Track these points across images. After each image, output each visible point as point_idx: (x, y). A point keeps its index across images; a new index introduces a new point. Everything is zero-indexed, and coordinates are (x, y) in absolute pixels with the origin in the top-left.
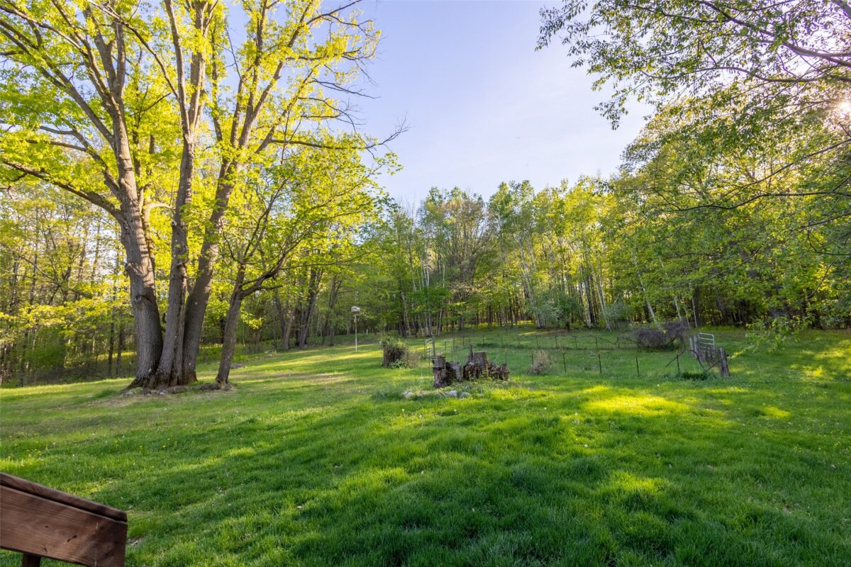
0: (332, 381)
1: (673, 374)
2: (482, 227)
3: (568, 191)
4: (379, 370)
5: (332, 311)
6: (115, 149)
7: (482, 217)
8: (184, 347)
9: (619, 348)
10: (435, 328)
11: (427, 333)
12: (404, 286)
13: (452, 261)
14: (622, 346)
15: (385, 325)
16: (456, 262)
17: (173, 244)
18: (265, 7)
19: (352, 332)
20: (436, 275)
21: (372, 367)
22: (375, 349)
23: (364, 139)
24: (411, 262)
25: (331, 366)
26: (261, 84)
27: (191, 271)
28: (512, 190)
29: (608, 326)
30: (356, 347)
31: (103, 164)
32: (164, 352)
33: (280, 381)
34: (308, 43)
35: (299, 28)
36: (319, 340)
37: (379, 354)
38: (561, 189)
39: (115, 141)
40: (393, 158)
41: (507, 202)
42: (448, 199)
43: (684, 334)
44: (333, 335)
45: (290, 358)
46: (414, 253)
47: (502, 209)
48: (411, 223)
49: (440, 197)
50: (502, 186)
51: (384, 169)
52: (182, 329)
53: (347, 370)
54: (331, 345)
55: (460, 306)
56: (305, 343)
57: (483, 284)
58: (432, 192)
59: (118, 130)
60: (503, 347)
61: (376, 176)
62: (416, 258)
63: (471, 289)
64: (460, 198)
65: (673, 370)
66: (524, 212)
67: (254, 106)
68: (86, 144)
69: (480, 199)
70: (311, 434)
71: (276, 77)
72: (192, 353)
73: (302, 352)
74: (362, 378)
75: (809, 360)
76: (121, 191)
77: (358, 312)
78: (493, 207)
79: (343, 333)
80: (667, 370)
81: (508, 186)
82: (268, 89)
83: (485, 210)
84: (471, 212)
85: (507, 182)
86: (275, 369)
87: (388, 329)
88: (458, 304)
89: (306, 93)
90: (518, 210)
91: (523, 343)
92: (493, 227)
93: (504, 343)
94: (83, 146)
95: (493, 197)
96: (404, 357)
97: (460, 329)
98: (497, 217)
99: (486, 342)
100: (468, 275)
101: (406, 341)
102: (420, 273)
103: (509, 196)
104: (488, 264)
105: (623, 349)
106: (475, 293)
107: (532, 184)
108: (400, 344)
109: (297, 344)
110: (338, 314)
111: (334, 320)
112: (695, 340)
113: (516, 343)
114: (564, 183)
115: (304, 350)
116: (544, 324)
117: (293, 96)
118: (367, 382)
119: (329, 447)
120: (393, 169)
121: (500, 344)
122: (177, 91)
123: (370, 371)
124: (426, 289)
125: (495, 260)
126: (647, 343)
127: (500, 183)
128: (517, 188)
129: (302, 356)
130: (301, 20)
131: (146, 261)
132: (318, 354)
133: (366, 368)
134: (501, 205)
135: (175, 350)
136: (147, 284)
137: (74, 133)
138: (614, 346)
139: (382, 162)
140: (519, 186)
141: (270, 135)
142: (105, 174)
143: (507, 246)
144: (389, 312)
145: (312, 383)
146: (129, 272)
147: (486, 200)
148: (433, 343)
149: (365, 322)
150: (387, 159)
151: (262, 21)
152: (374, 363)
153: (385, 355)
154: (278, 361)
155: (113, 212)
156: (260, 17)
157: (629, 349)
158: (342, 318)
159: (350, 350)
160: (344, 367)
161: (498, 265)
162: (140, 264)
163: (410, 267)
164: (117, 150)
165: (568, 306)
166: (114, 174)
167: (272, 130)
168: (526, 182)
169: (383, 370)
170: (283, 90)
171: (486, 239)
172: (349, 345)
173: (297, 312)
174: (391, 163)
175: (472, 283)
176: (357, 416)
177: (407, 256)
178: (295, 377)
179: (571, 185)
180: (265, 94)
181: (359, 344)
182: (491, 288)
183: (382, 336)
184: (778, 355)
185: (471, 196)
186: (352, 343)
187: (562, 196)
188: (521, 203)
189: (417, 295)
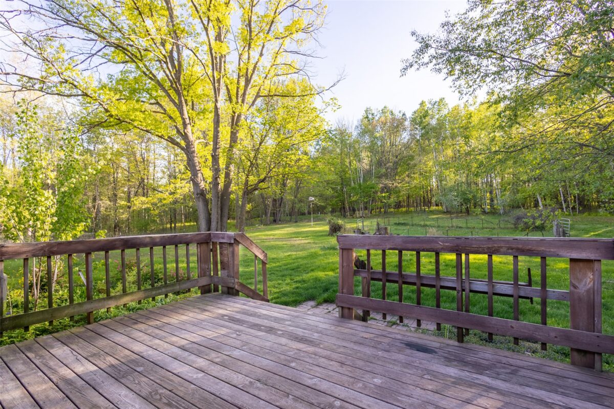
0: (299, 242)
2: (405, 136)
4: (326, 237)
5: (296, 200)
6: (180, 113)
7: (405, 129)
8: (221, 221)
9: (500, 227)
10: (367, 211)
11: (361, 215)
12: (344, 182)
13: (380, 164)
14: (502, 226)
15: (330, 209)
16: (383, 164)
17: (213, 166)
18: (252, 6)
19: (309, 213)
20: (368, 173)
21: (322, 236)
22: (324, 225)
23: (316, 87)
24: (350, 164)
25: (297, 234)
26: (253, 61)
27: (222, 180)
28: (430, 106)
29: (501, 211)
30: (312, 223)
31: (174, 121)
32: (212, 223)
33: (269, 241)
34: (279, 27)
35: (274, 18)
36: (288, 218)
37: (327, 228)
39: (180, 108)
40: (335, 101)
41: (425, 117)
42: (379, 116)
44: (297, 215)
45: (271, 230)
46: (352, 158)
47: (421, 122)
48: (350, 135)
49: (373, 114)
50: (422, 104)
51: (329, 109)
52: (219, 212)
53: (307, 237)
54: (296, 222)
55: (385, 196)
56: (280, 220)
57: (403, 180)
58: (366, 111)
59: (181, 102)
60: (413, 225)
61: (324, 113)
62: (354, 162)
63: (393, 184)
64: (388, 114)
66: (438, 124)
67: (249, 76)
68: (165, 110)
69: (404, 115)
70: (293, 261)
71: (261, 55)
72: (225, 224)
73: (278, 226)
74: (316, 241)
76: (185, 137)
77: (313, 201)
78: (413, 121)
79: (303, 214)
81: (427, 103)
82: (256, 64)
83: (407, 123)
84: (396, 125)
85: (426, 100)
86: (264, 235)
87: (333, 211)
88: (384, 195)
89: (279, 61)
90: (434, 122)
91: (428, 223)
92: (413, 136)
93: (414, 222)
94: (163, 111)
95: (415, 112)
96: (342, 230)
97: (385, 212)
98: (417, 128)
99: (400, 222)
100: (392, 173)
101: (346, 220)
102: (356, 172)
103: (427, 111)
104: (408, 165)
105: (504, 229)
106: (396, 187)
107: (447, 101)
108: (340, 222)
109: (275, 221)
110: (301, 201)
111: (297, 206)
113: (422, 223)
115: (279, 224)
116: (449, 210)
117: (271, 64)
118: (319, 243)
119: (301, 265)
120: (335, 108)
121: (411, 223)
122: (212, 79)
123: (320, 238)
124: (360, 184)
125: (412, 163)
127: (420, 102)
128: (434, 104)
129: (278, 228)
130: (275, 13)
131: (200, 175)
132: (288, 227)
133: (318, 236)
134: (421, 118)
135: (217, 222)
136: (201, 188)
137: (157, 103)
138: (496, 227)
139: (328, 105)
140: (436, 102)
141: (258, 93)
142: (176, 127)
143: (424, 151)
144: (335, 200)
145: (288, 243)
146: (192, 180)
147: (409, 115)
148: (363, 222)
149: (318, 207)
150: (331, 102)
151: (251, 17)
152: (324, 234)
153: (330, 229)
154: (264, 231)
155: (182, 149)
156: (250, 14)
157: (508, 228)
158: (303, 204)
159: (308, 225)
160: (305, 235)
161: (415, 165)
162: (197, 177)
163: (350, 169)
164: (182, 113)
165: (468, 196)
166: (180, 127)
167: (260, 90)
168: (442, 100)
169: (329, 237)
170: (266, 62)
171: (407, 146)
172: (308, 222)
173: (275, 200)
174: (334, 105)
175: (395, 180)
176: (313, 256)
177: (348, 161)
178: (278, 239)
180: (255, 67)
181: (314, 221)
182: (409, 183)
183: (329, 217)
185: (396, 113)
186: (309, 221)
187: (472, 109)
188: (437, 117)
189: (354, 188)
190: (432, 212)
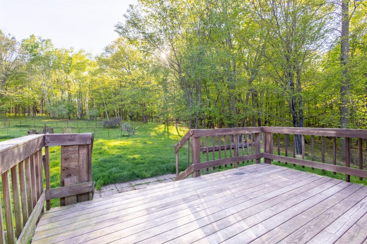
1: (120, 136)
3: (73, 53)
7: (15, 50)
9: (96, 127)
14: (98, 127)
28: (39, 41)
29: (89, 119)
38: (70, 51)
43: (120, 123)
50: (32, 36)
57: (15, 91)
63: (5, 93)
65: (119, 134)
66: (46, 56)
75: (152, 130)
78: (24, 46)
80: (118, 134)
81: (37, 38)
83: (17, 46)
92: (22, 58)
95: (25, 40)
103: (37, 44)
105: (98, 128)
106: (8, 95)
112: (124, 125)
114: (72, 48)
126: (107, 125)
128: (43, 41)
134: (31, 47)
138: (95, 127)
157: (101, 128)
165: (71, 109)
168: (49, 40)
179: (76, 51)
182: (21, 94)
184: (145, 129)
187: (70, 55)
188: (45, 51)
190: (42, 118)
